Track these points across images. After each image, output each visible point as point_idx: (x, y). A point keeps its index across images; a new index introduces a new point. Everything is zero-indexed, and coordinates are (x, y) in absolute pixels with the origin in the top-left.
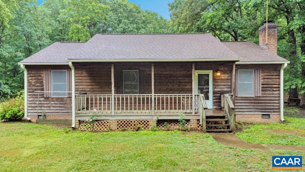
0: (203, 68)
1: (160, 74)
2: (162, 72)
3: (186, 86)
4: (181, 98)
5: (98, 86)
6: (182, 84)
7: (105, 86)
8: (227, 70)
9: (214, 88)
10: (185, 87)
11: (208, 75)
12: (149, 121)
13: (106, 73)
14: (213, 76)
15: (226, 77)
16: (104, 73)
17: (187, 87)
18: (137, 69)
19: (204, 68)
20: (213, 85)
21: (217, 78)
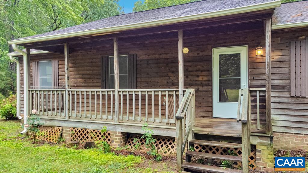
0: (228, 44)
1: (158, 59)
2: (160, 55)
3: (198, 76)
4: (160, 96)
5: (82, 79)
6: (191, 73)
7: (90, 79)
8: (279, 42)
9: (251, 80)
10: (197, 79)
11: (238, 56)
12: (110, 133)
13: (90, 61)
14: (249, 57)
15: (277, 57)
16: (88, 61)
17: (200, 79)
18: (125, 53)
19: (230, 42)
20: (250, 74)
21: (258, 61)
